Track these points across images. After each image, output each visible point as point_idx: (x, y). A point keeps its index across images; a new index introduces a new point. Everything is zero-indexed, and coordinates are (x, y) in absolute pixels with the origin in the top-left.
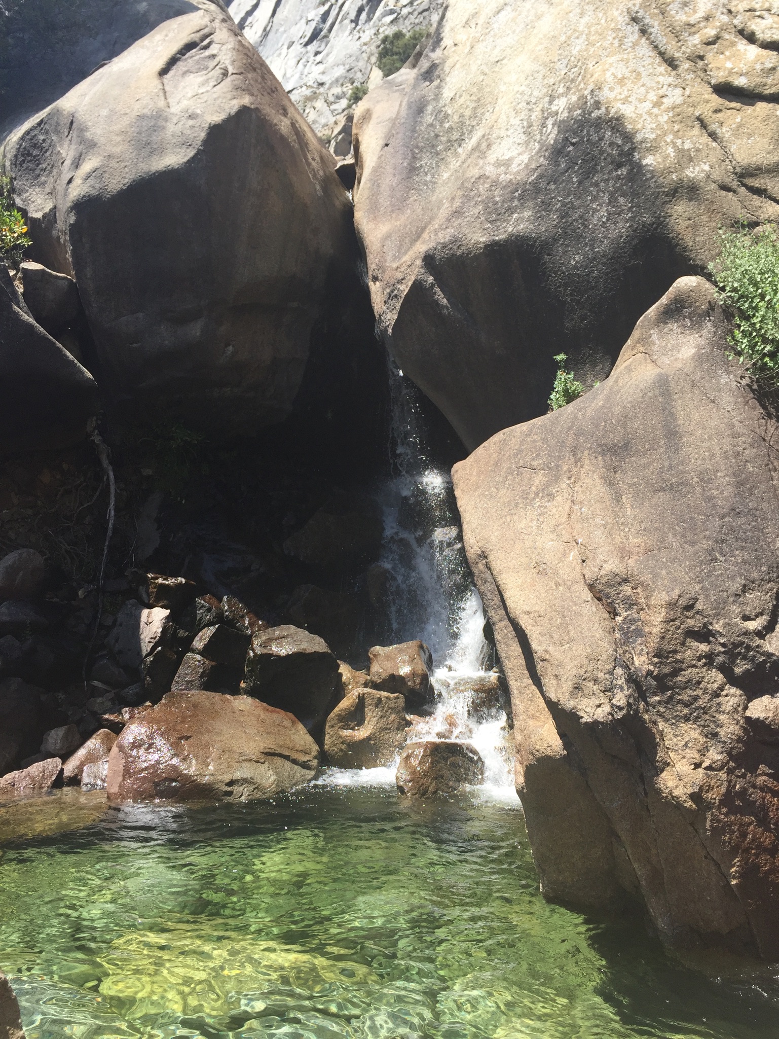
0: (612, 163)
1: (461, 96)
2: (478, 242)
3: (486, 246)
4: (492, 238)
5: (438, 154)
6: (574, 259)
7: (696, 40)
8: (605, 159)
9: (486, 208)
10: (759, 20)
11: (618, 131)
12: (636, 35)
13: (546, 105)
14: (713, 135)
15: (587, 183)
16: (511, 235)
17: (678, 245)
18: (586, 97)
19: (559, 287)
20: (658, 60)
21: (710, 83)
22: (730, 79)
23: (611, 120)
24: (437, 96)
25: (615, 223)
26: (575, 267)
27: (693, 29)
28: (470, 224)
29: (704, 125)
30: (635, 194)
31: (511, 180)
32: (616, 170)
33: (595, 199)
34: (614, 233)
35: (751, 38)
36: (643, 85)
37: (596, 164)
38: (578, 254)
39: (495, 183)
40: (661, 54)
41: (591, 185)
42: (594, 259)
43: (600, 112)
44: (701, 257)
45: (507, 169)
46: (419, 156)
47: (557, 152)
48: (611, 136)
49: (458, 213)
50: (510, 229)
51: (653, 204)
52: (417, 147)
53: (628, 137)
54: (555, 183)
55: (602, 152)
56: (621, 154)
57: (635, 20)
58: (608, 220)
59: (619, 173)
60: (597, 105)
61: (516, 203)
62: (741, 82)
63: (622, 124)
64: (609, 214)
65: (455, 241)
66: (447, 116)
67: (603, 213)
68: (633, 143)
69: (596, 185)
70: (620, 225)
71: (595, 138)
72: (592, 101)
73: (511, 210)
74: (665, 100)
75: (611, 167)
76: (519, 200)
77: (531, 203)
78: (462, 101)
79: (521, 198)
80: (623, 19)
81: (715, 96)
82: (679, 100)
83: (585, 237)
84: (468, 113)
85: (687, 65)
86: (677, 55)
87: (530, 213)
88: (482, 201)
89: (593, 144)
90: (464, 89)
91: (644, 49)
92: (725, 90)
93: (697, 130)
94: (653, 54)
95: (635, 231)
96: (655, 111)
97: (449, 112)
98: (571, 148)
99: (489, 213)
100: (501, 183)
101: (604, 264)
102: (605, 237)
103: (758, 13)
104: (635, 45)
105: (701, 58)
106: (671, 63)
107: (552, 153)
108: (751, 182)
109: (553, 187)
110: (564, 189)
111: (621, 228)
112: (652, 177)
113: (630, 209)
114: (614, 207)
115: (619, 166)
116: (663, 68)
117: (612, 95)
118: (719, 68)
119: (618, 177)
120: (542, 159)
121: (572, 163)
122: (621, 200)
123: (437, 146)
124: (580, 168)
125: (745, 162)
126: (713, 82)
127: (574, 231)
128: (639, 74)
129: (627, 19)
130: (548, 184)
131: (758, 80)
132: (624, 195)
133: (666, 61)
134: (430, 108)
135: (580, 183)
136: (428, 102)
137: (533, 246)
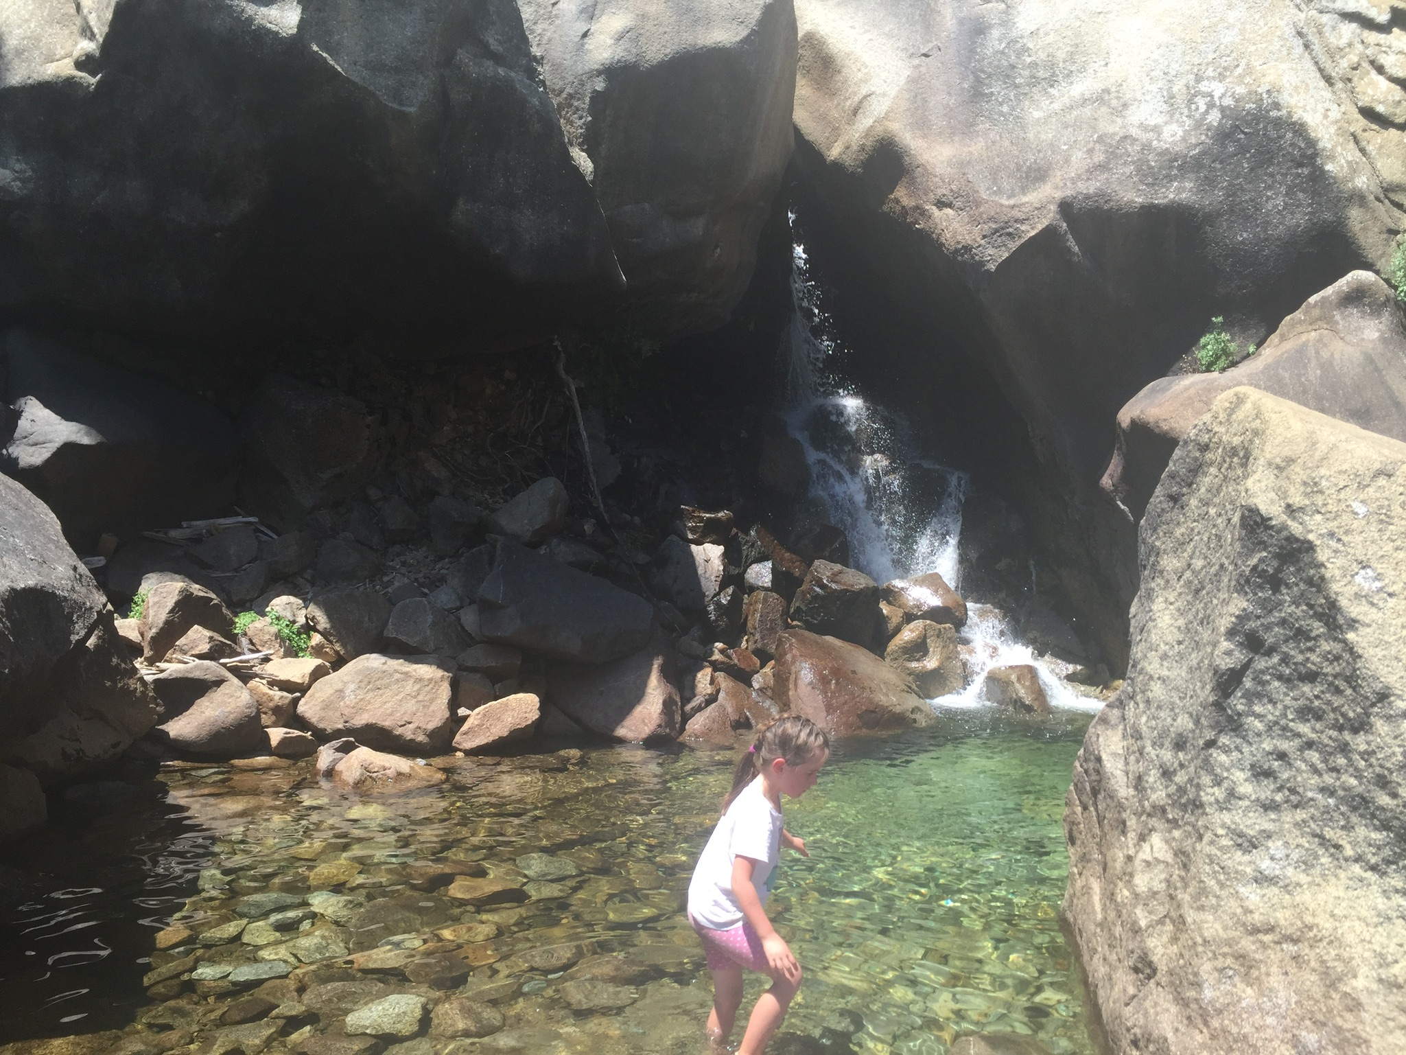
0: (1292, 161)
1: (1047, 34)
2: (1134, 202)
3: (1142, 207)
4: (1149, 200)
5: (1016, 86)
6: (1241, 236)
7: (1344, 63)
8: (1283, 155)
9: (1139, 170)
10: (1385, 55)
11: (1301, 135)
12: (1302, 48)
13: (1192, 83)
14: (1363, 151)
15: (1260, 172)
16: (1172, 202)
17: (1353, 243)
18: (1261, 95)
19: (1219, 256)
20: (1318, 75)
21: (1357, 105)
22: (1373, 105)
23: (1294, 124)
24: (1006, 23)
25: (1292, 213)
26: (1242, 242)
27: (1342, 53)
28: (1120, 182)
29: (1357, 142)
30: (1315, 193)
31: (1167, 149)
32: (1297, 168)
33: (1270, 187)
34: (1291, 221)
35: (1380, 70)
36: (1312, 97)
37: (1272, 158)
38: (1246, 231)
39: (1147, 147)
40: (1321, 70)
41: (1266, 174)
42: (1266, 239)
43: (1280, 113)
44: (1371, 255)
45: (1159, 136)
46: (987, 81)
47: (1223, 136)
48: (1293, 137)
49: (1102, 167)
50: (1171, 196)
51: (1336, 206)
52: (983, 72)
53: (1312, 143)
54: (1221, 162)
55: (1280, 148)
56: (1303, 156)
57: (1300, 34)
58: (1284, 209)
59: (1300, 171)
60: (1277, 106)
61: (1175, 172)
62: (1380, 109)
63: (1306, 131)
64: (1286, 204)
65: (1100, 194)
66: (1026, 50)
67: (1280, 201)
68: (1316, 150)
69: (1272, 175)
70: (1299, 216)
71: (1273, 134)
72: (1270, 101)
73: (1171, 179)
74: (1329, 113)
75: (1290, 164)
76: (1179, 170)
77: (1193, 176)
78: (1050, 39)
79: (1180, 168)
80: (1289, 32)
81: (1360, 117)
82: (1339, 116)
83: (1257, 219)
84: (1061, 55)
85: (1340, 85)
86: (1334, 74)
87: (1192, 185)
88: (1133, 162)
89: (1270, 139)
90: (1050, 26)
91: (1309, 64)
92: (1369, 113)
93: (1352, 145)
94: (1314, 68)
95: (1314, 224)
96: (1325, 122)
97: (1030, 45)
98: (1242, 136)
99: (1144, 175)
100: (1155, 149)
101: (1278, 246)
102: (1281, 223)
103: (1384, 49)
104: (1301, 58)
105: (1350, 80)
106: (1329, 80)
107: (1218, 134)
108: (1393, 196)
109: (1219, 166)
110: (1232, 171)
111: (1300, 219)
112: (1335, 183)
113: (1310, 205)
114: (1291, 199)
115: (1300, 165)
116: (1322, 83)
117: (1293, 102)
118: (1364, 93)
119: (1299, 175)
120: (1203, 137)
121: (1243, 150)
122: (1301, 195)
123: (1015, 78)
124: (1253, 156)
125: (1388, 179)
126: (1360, 104)
127: (1243, 210)
128: (1307, 85)
129: (1294, 33)
130: (1213, 162)
131: (1392, 110)
132: (1304, 191)
133: (1324, 77)
134: (995, 33)
135: (1252, 169)
136: (990, 26)
137: (1195, 215)
